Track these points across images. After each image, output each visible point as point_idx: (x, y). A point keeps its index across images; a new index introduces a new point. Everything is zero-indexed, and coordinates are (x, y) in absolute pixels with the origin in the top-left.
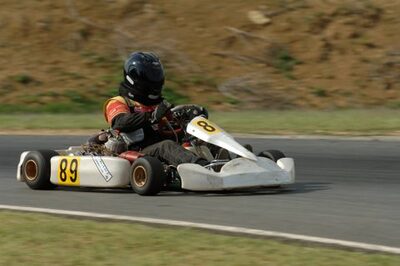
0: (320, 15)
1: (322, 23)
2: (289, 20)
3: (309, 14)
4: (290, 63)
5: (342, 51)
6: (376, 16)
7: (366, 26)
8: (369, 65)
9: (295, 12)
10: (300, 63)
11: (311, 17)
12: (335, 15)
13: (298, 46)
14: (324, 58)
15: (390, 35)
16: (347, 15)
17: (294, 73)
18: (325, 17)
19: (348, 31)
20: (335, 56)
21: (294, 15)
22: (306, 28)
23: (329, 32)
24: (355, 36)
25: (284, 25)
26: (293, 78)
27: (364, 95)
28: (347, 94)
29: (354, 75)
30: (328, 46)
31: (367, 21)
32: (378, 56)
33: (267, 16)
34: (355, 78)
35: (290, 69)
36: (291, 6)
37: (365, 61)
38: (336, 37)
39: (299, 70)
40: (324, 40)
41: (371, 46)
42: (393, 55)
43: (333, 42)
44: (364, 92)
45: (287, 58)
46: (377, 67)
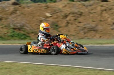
0: (65, 14)
1: (66, 16)
2: (57, 15)
3: (63, 14)
4: (58, 27)
5: (72, 24)
6: (81, 14)
7: (78, 17)
8: (79, 28)
9: (58, 13)
10: (60, 27)
11: (63, 15)
12: (69, 14)
13: (60, 22)
14: (67, 26)
15: (85, 20)
16: (73, 14)
17: (59, 30)
18: (67, 15)
19: (73, 18)
20: (70, 25)
21: (58, 14)
22: (62, 17)
23: (68, 19)
24: (75, 20)
25: (55, 17)
26: (59, 31)
27: (78, 36)
28: (74, 36)
29: (75, 30)
30: (68, 23)
31: (78, 15)
32: (82, 25)
33: (51, 14)
34: (76, 31)
35: (57, 29)
36: (57, 11)
37: (78, 27)
38: (70, 20)
39: (60, 29)
40: (67, 21)
41: (80, 22)
42: (86, 25)
43: (69, 21)
44: (78, 35)
45: (57, 26)
46: (81, 28)
